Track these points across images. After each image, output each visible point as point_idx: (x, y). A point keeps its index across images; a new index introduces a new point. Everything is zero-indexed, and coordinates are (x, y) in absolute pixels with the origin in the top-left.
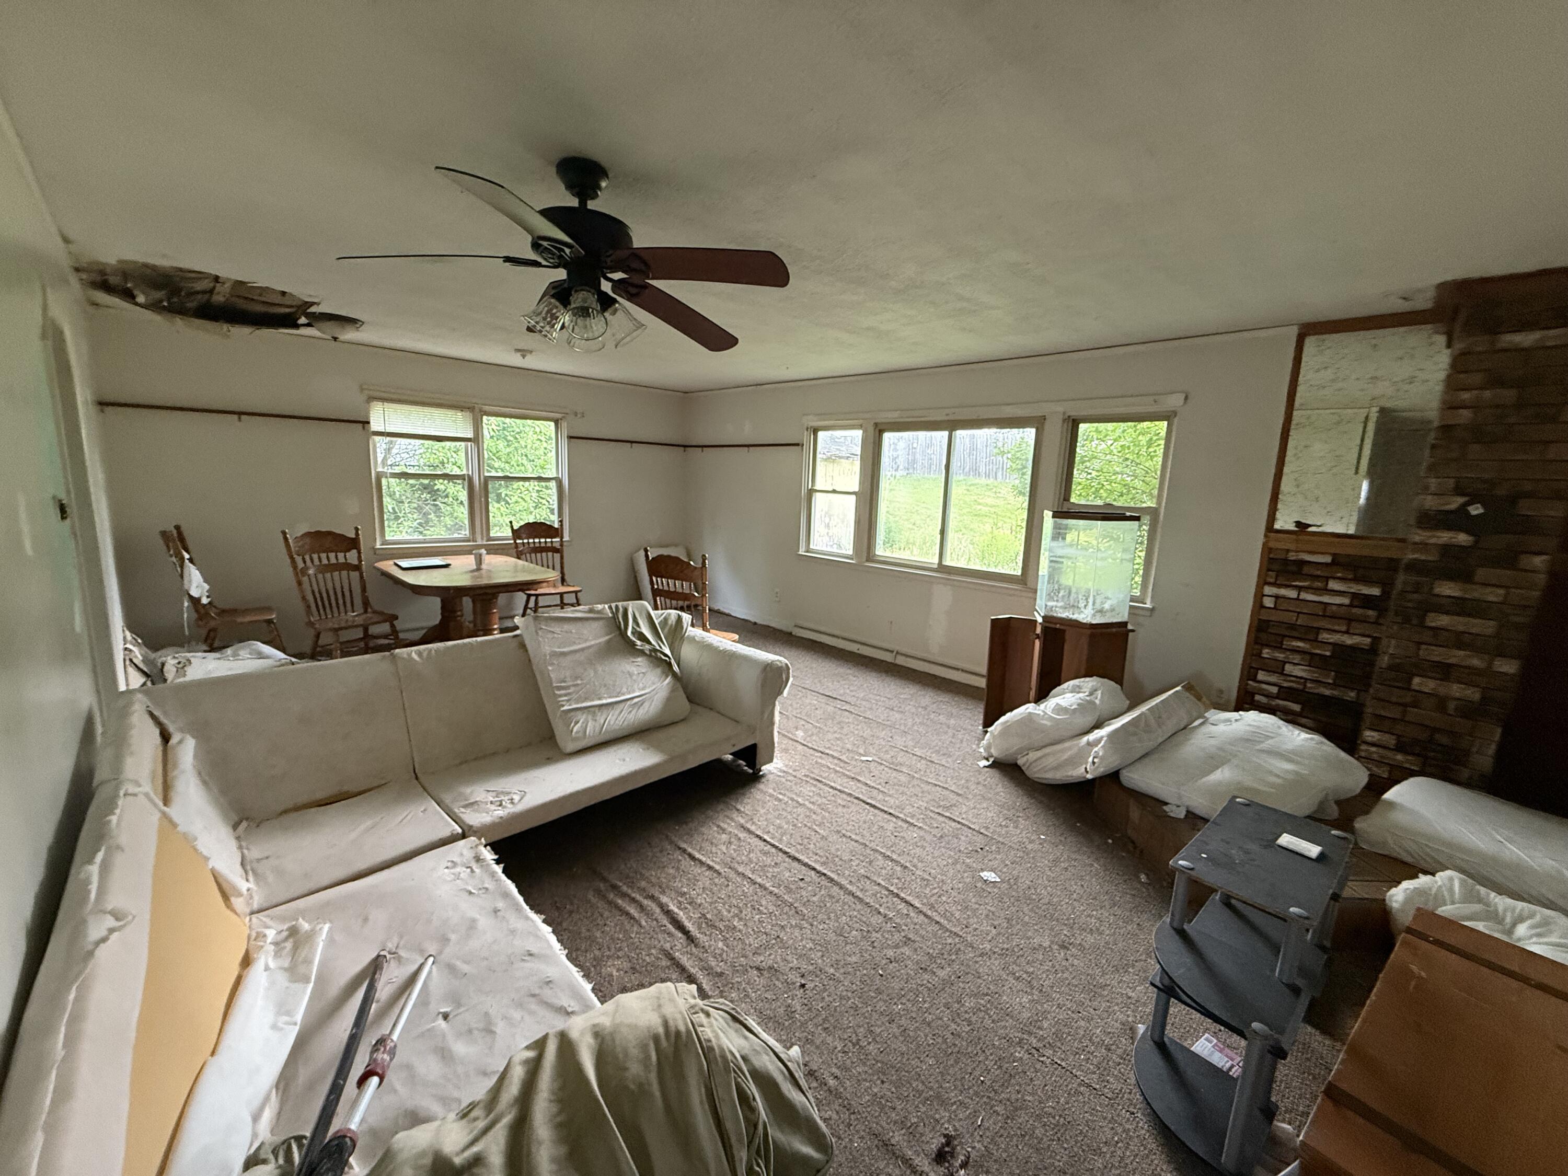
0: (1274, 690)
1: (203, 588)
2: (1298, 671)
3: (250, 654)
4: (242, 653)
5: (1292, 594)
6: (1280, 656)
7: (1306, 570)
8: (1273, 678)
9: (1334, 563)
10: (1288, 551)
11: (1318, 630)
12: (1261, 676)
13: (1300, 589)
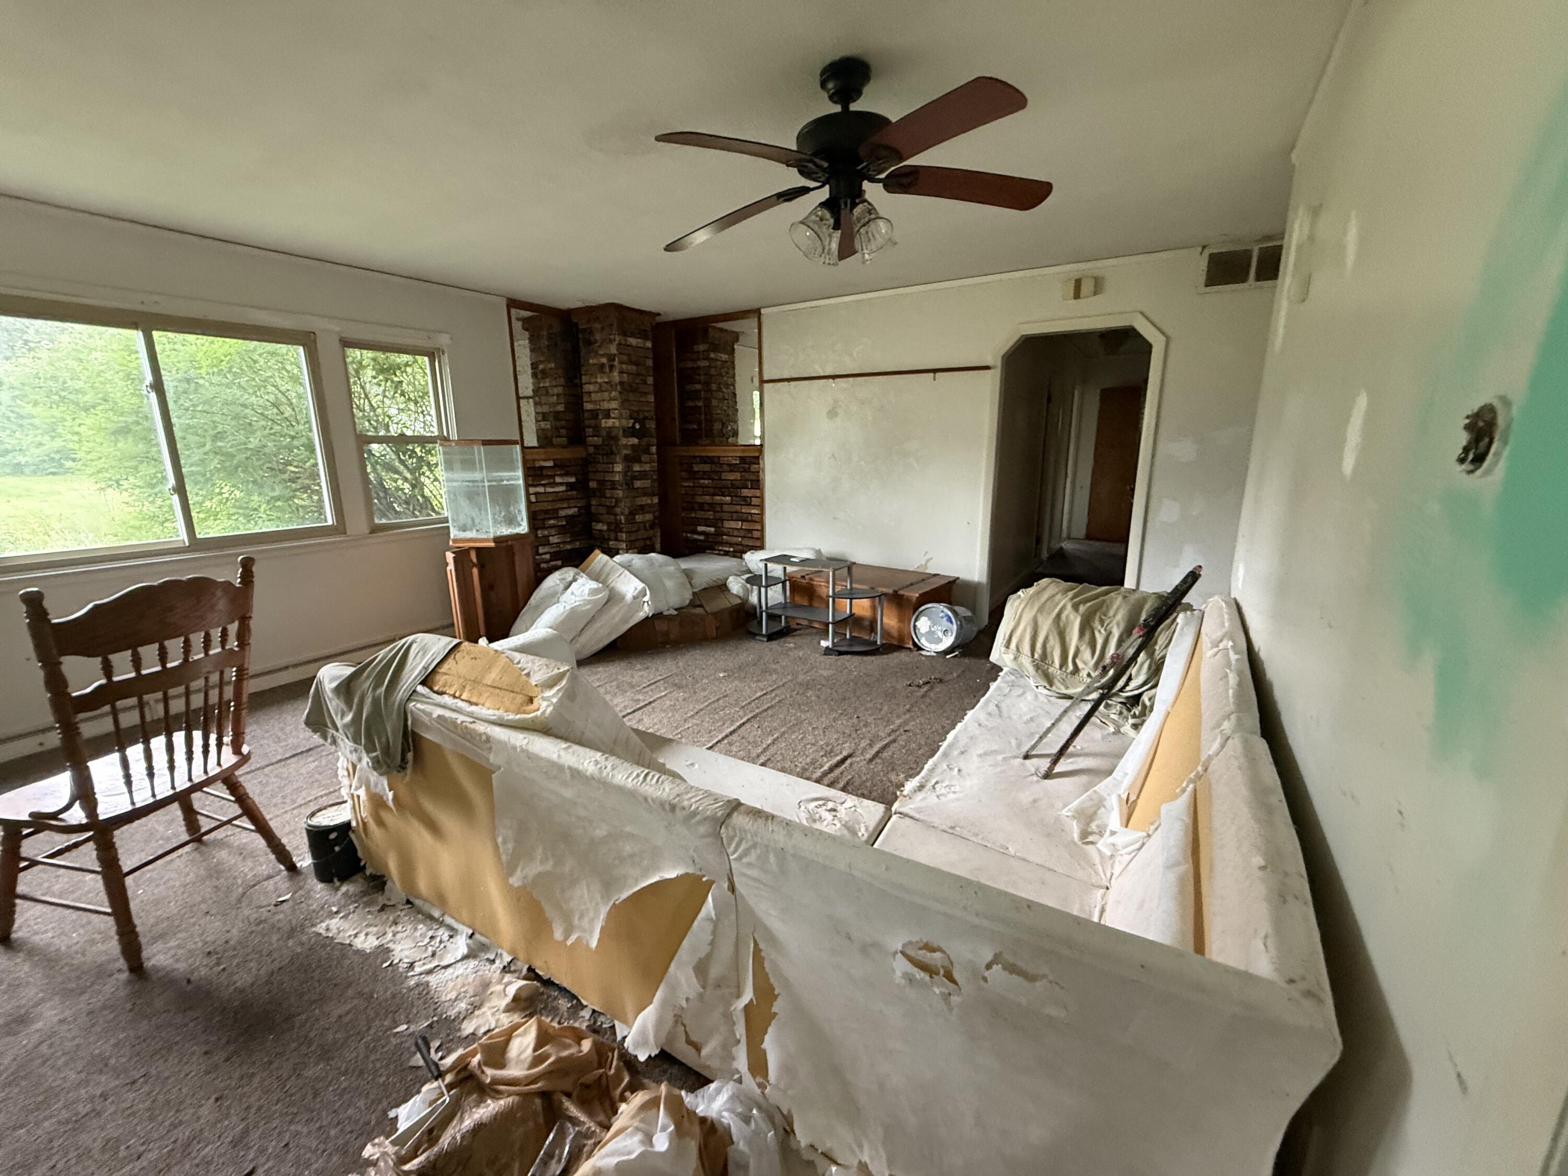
0: (548, 556)
2: (554, 540)
5: (541, 490)
6: (546, 532)
7: (545, 472)
8: (546, 549)
9: (555, 466)
10: (534, 461)
11: (556, 510)
12: (541, 550)
13: (544, 485)
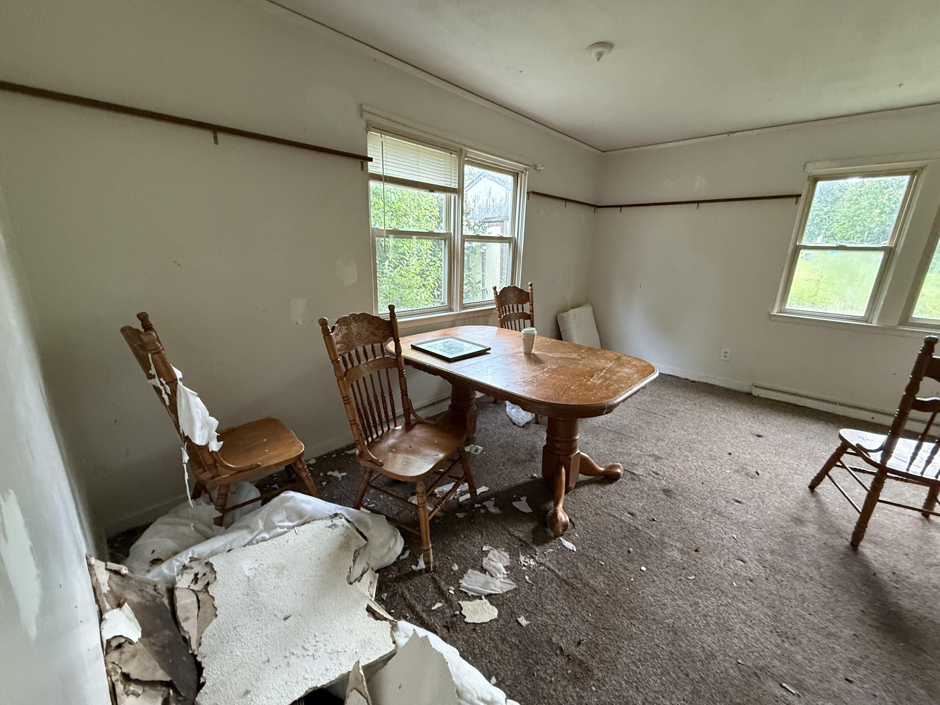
1: (209, 424)
3: (289, 519)
4: (276, 519)
